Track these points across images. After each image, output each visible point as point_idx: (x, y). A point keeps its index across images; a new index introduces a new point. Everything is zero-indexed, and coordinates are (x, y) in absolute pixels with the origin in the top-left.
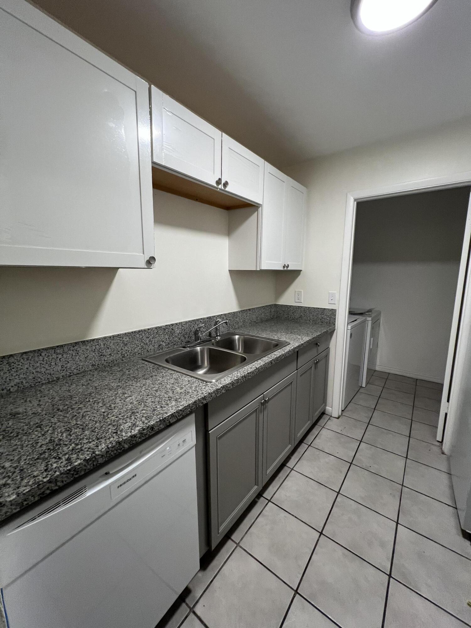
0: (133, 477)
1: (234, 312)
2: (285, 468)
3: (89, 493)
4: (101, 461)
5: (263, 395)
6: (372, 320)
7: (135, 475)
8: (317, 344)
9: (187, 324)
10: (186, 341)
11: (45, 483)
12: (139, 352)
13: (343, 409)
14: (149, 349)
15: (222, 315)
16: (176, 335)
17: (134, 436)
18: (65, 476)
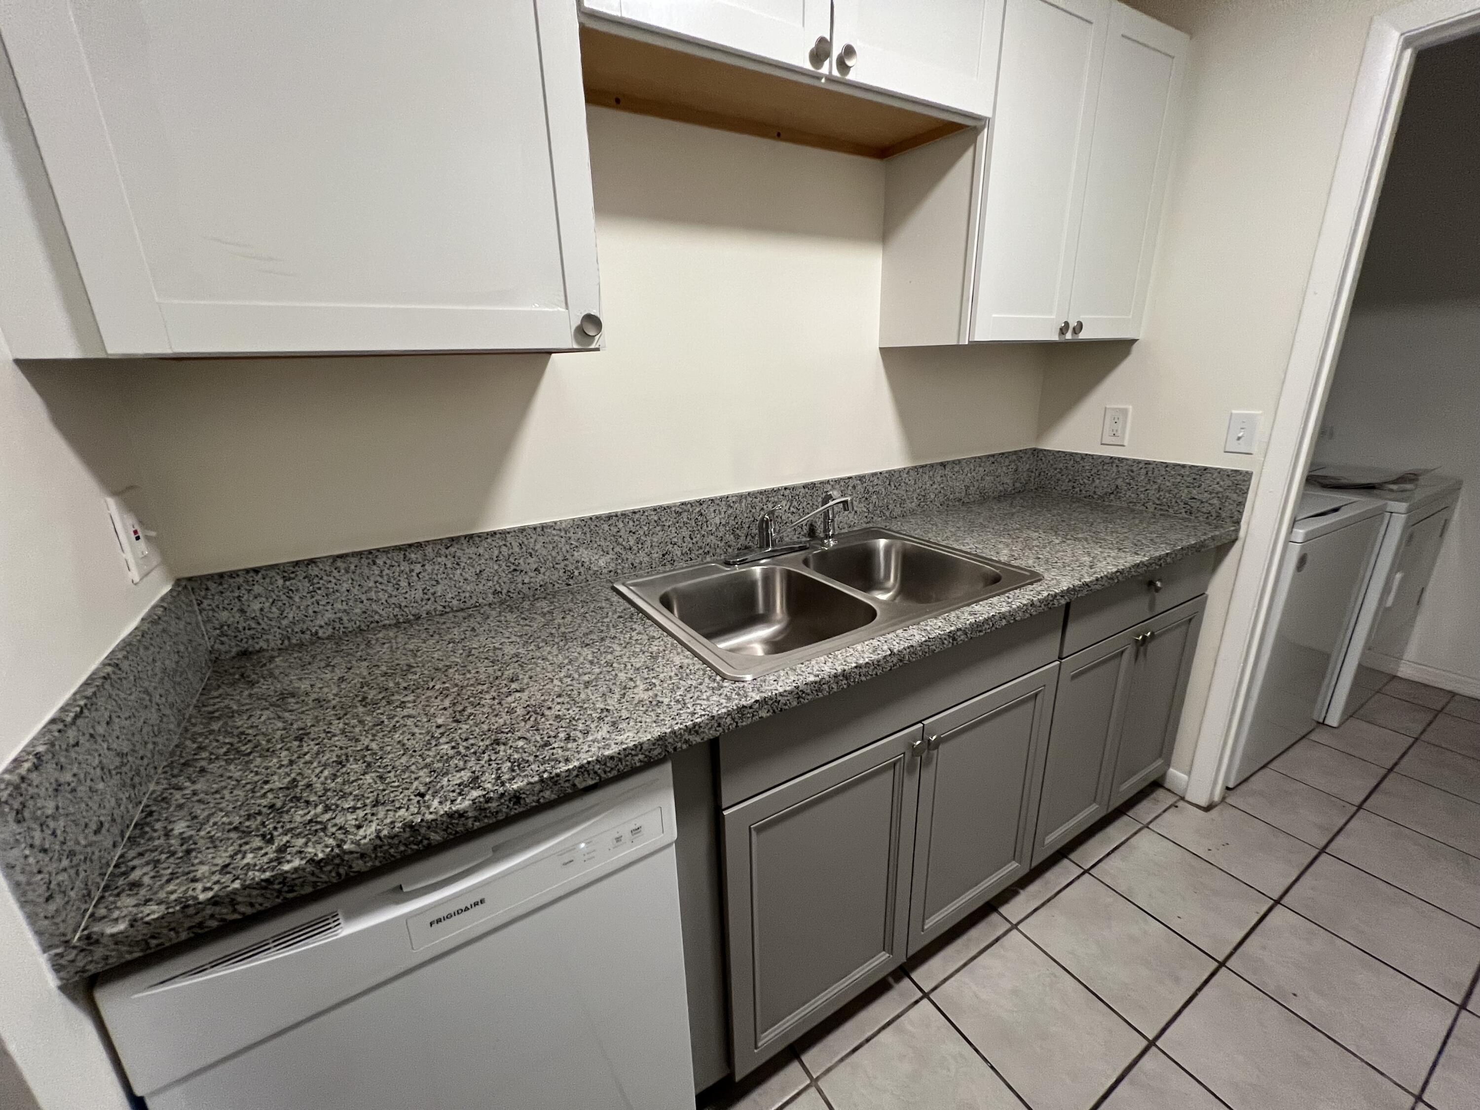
0: (476, 904)
1: (889, 472)
2: (994, 917)
3: (348, 929)
4: (359, 865)
5: (920, 725)
6: (1409, 511)
7: (482, 901)
8: (1151, 583)
9: (744, 501)
10: (739, 546)
11: (200, 903)
12: (610, 568)
13: (1231, 786)
14: (637, 561)
15: (850, 478)
16: (710, 528)
17: (456, 815)
18: (255, 892)
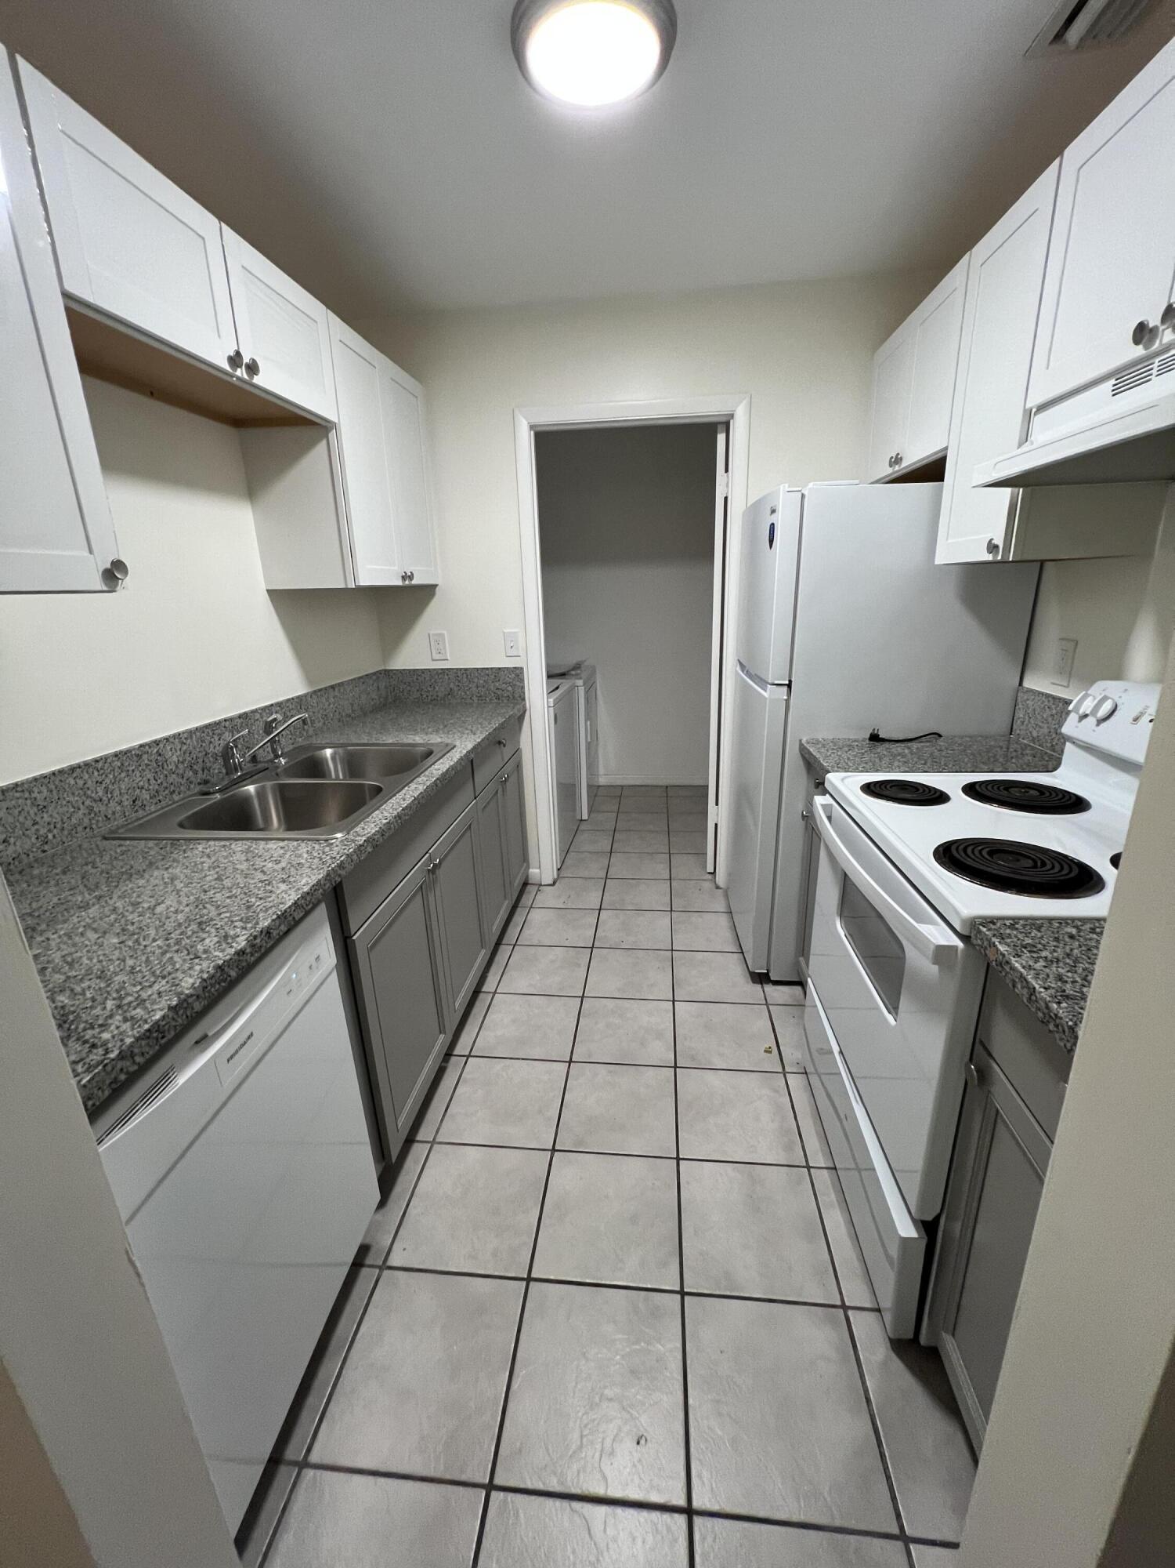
0: (249, 1038)
1: (298, 697)
3: (182, 1079)
4: (198, 1007)
5: (427, 855)
6: (584, 684)
7: (252, 1034)
8: (500, 743)
9: (194, 736)
10: (199, 780)
11: (113, 1060)
12: (85, 825)
13: (559, 867)
14: (110, 812)
15: (272, 705)
16: (170, 767)
17: (241, 953)
18: (143, 1043)
